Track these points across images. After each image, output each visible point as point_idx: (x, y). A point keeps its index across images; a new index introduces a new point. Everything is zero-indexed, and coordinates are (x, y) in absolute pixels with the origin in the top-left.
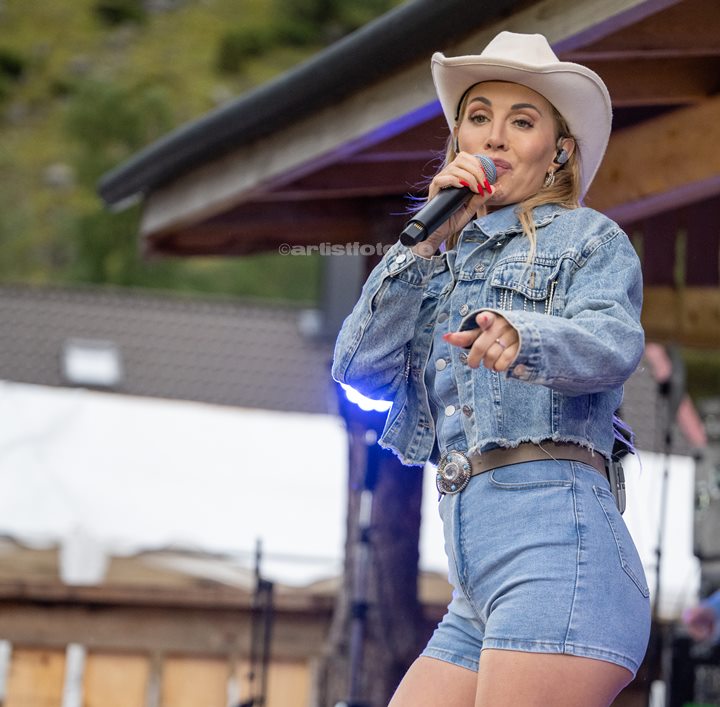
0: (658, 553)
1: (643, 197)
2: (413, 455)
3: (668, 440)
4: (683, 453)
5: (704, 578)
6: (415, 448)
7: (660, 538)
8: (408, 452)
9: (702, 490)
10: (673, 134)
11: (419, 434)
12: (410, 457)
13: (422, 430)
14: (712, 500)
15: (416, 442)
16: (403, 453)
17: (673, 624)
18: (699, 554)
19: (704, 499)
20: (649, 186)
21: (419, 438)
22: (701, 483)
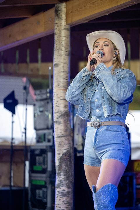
0: (25, 129)
1: (17, 41)
2: (84, 117)
3: (26, 101)
4: (30, 104)
5: (37, 134)
6: (85, 115)
7: (26, 125)
8: (83, 116)
9: (36, 113)
10: (24, 25)
11: (86, 112)
12: (83, 117)
13: (87, 112)
14: (38, 115)
15: (85, 114)
16: (82, 116)
17: (30, 146)
18: (36, 129)
19: (36, 115)
20: (19, 38)
21: (86, 113)
22: (35, 111)
